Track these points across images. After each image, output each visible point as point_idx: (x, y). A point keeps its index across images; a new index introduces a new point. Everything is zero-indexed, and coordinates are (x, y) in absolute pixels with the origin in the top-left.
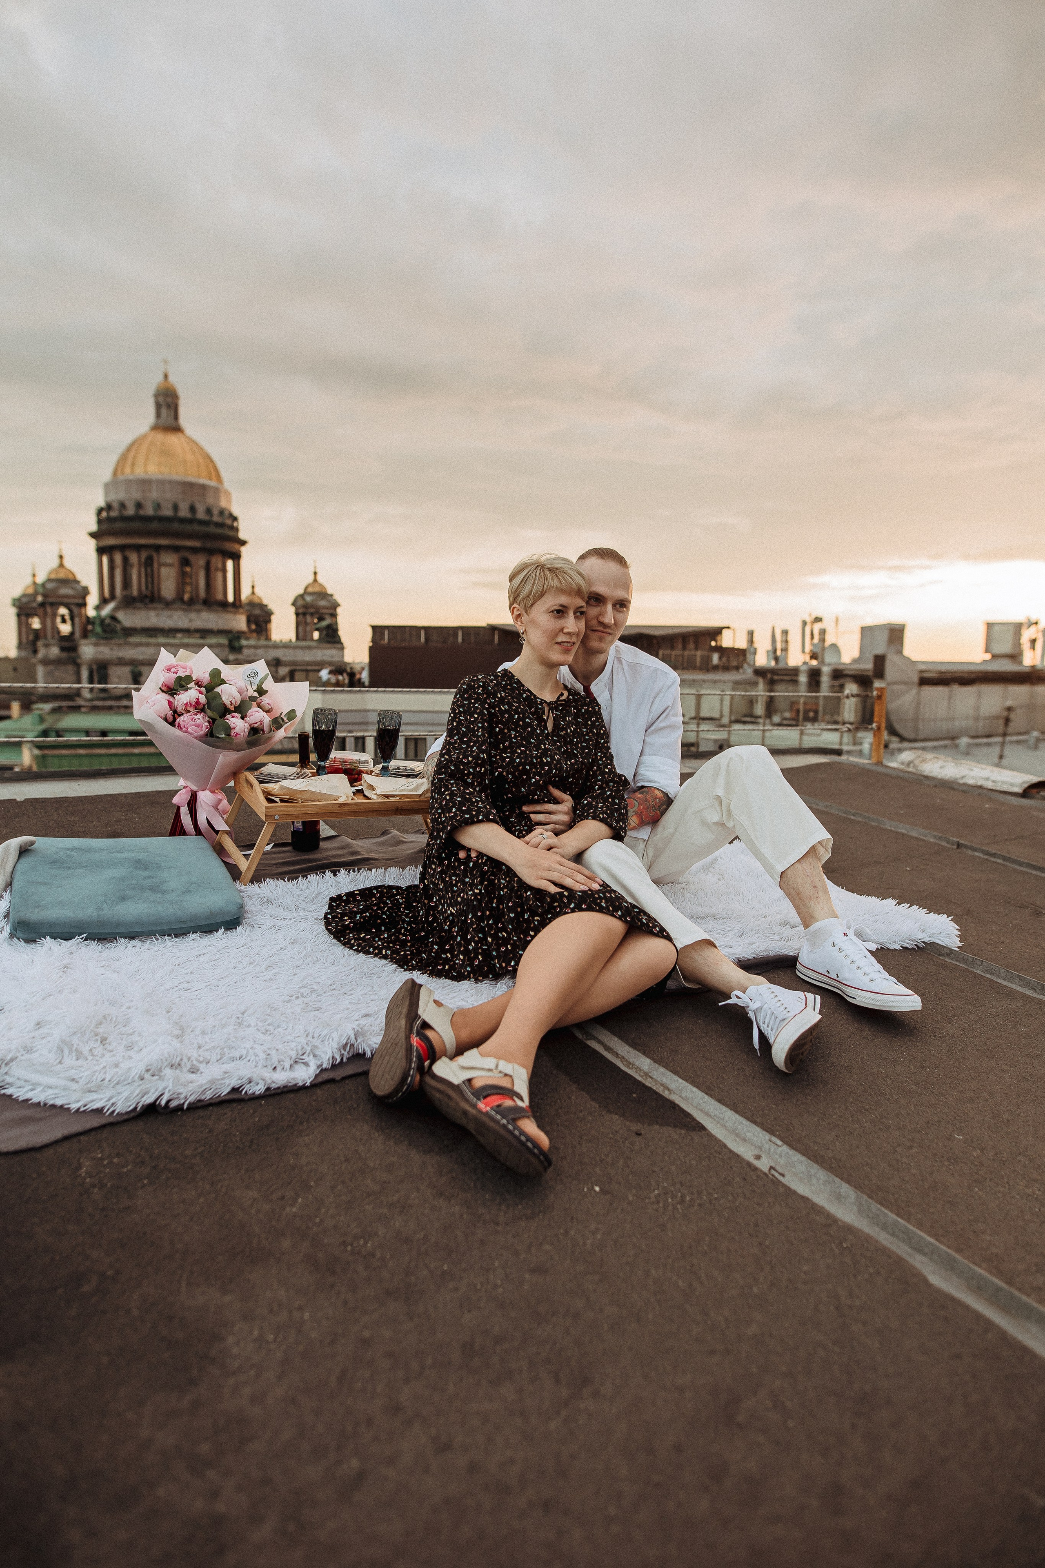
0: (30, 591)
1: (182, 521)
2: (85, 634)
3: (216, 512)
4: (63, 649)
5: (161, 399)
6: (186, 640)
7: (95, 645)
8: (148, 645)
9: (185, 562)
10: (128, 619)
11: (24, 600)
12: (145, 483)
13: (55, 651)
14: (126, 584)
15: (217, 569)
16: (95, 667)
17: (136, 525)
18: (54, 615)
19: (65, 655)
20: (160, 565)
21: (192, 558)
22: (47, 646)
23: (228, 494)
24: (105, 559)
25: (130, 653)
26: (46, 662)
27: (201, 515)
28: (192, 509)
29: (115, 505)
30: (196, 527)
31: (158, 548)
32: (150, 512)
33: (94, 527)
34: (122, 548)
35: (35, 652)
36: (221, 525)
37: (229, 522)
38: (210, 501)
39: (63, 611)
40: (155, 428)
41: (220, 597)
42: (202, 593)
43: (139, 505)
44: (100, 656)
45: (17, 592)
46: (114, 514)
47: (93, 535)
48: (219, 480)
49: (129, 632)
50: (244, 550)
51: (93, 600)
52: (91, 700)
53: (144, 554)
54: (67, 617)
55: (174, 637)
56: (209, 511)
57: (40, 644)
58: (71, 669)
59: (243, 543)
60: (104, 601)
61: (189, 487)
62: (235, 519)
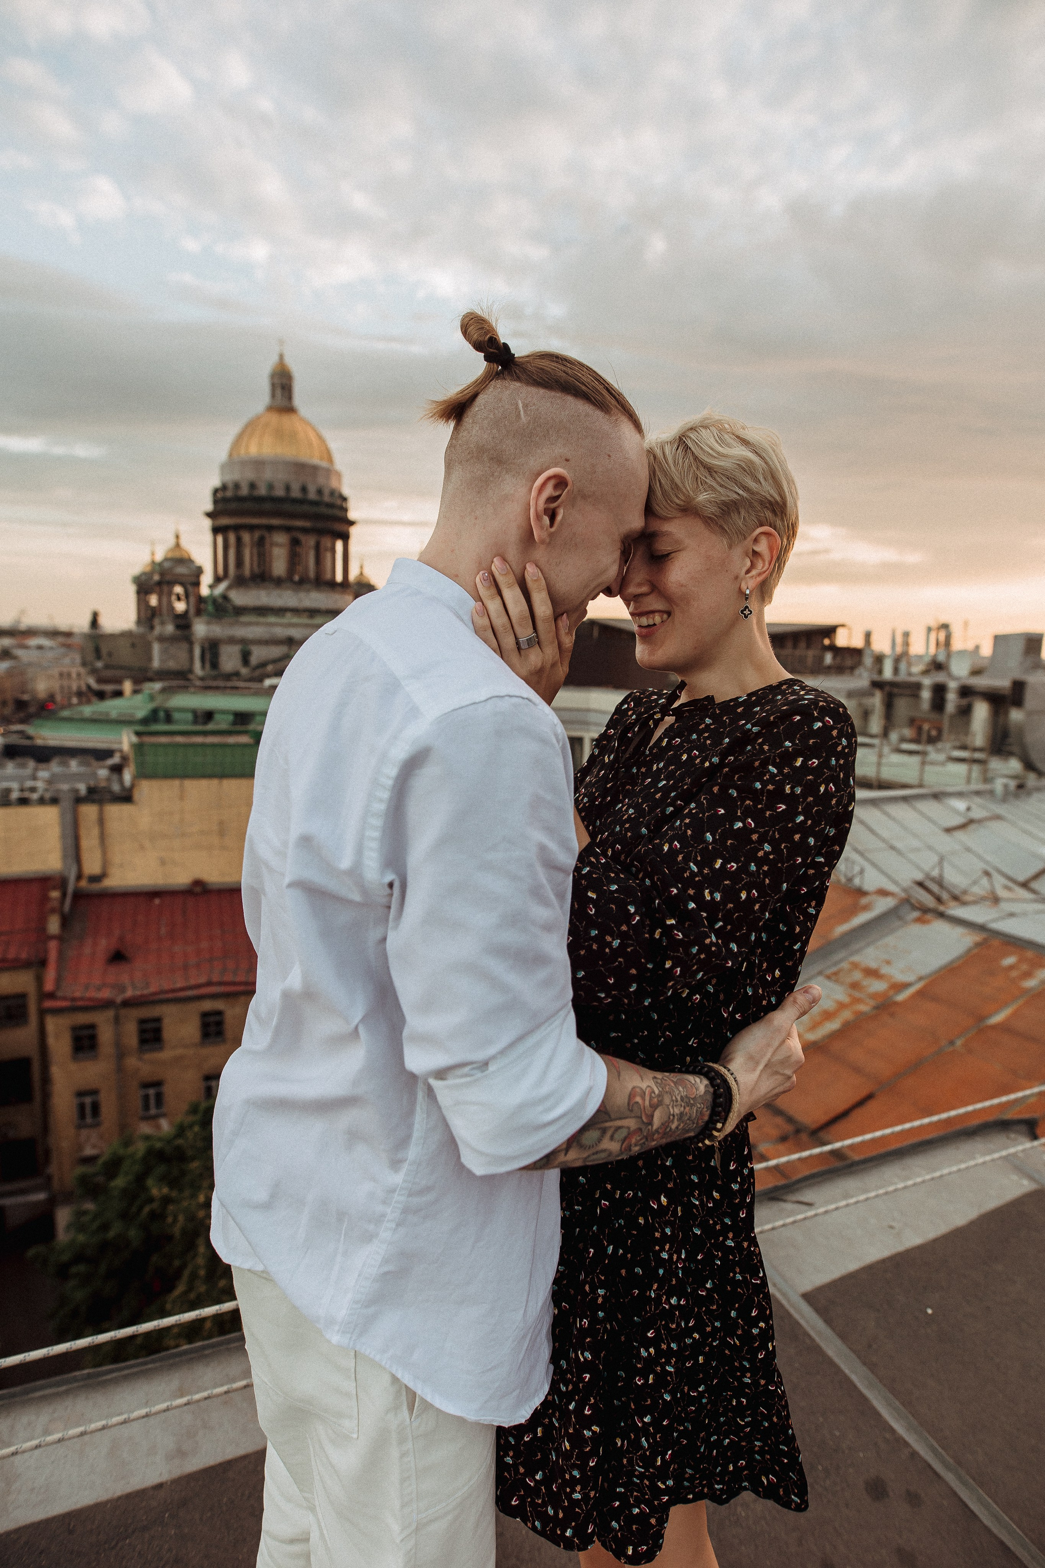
0: (148, 569)
1: (295, 501)
2: (199, 612)
3: (326, 492)
4: (178, 627)
5: (276, 381)
6: (295, 620)
7: (208, 623)
8: (257, 624)
9: (295, 543)
10: (240, 598)
11: (143, 578)
12: (258, 464)
13: (170, 628)
14: (239, 563)
15: (326, 550)
16: (207, 645)
17: (248, 505)
18: (170, 593)
19: (178, 633)
20: (272, 545)
21: (302, 538)
22: (163, 623)
23: (339, 475)
24: (220, 539)
25: (240, 632)
26: (161, 639)
27: (312, 495)
28: (304, 489)
29: (230, 486)
30: (306, 508)
31: (270, 528)
32: (262, 491)
33: (209, 507)
34: (237, 528)
35: (152, 628)
36: (331, 506)
37: (339, 502)
38: (321, 480)
39: (178, 589)
40: (270, 409)
41: (328, 576)
42: (312, 574)
43: (253, 486)
44: (212, 635)
45: (137, 570)
46: (229, 494)
47: (209, 515)
48: (330, 460)
49: (240, 611)
50: (353, 531)
51: (207, 579)
52: (202, 679)
53: (257, 534)
54: (183, 597)
55: (283, 616)
56: (320, 492)
57: (156, 621)
58: (185, 646)
59: (352, 523)
60: (218, 580)
61: (301, 467)
62: (345, 499)
